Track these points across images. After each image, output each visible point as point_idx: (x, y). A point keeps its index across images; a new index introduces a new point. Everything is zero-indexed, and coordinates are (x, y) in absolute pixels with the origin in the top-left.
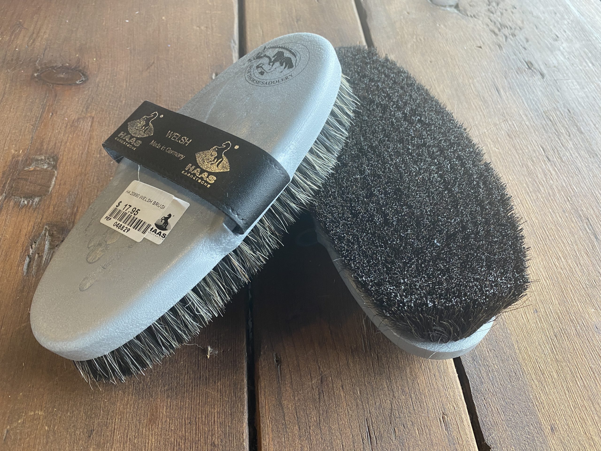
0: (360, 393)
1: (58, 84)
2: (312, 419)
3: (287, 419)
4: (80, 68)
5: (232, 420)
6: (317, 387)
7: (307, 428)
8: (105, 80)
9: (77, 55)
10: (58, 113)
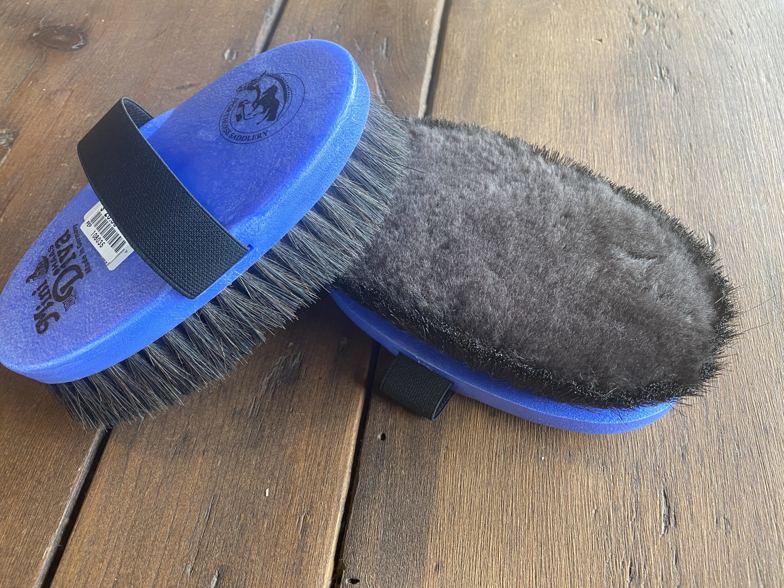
0: (221, 464)
1: (53, 48)
2: (155, 480)
3: (127, 472)
4: (83, 31)
5: (70, 460)
6: (176, 445)
7: (143, 489)
8: (105, 46)
9: (87, 15)
10: (39, 82)
